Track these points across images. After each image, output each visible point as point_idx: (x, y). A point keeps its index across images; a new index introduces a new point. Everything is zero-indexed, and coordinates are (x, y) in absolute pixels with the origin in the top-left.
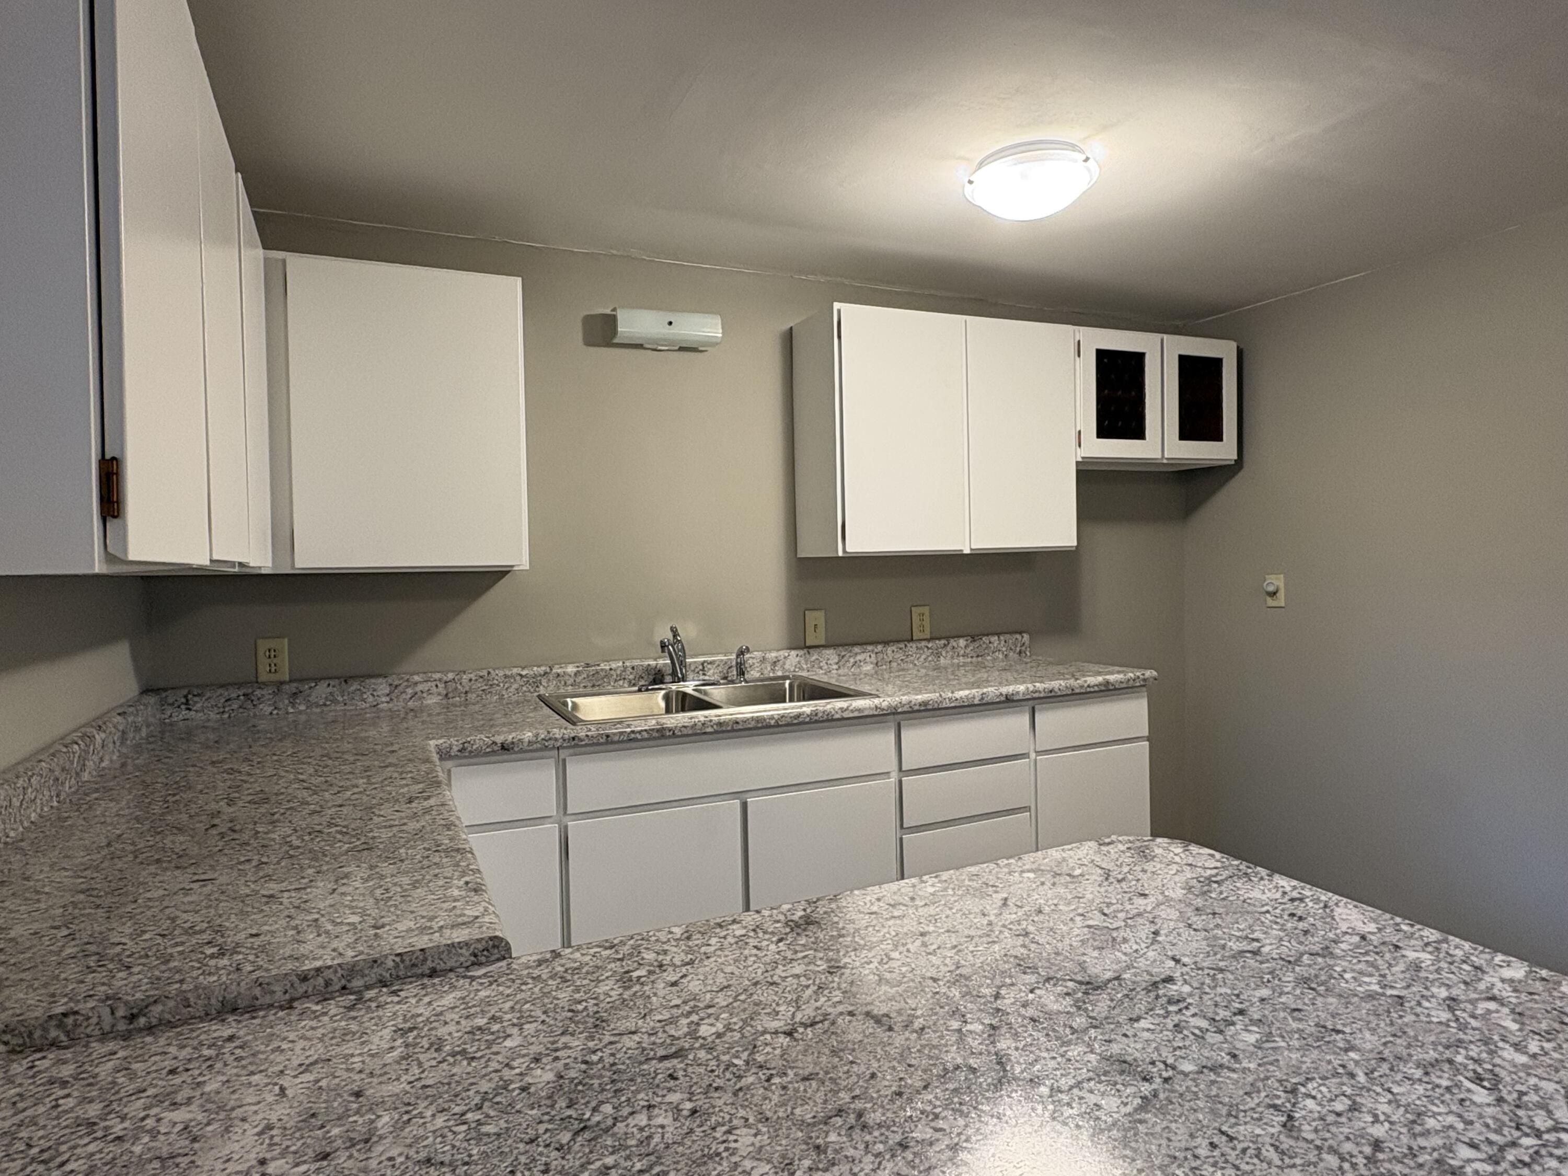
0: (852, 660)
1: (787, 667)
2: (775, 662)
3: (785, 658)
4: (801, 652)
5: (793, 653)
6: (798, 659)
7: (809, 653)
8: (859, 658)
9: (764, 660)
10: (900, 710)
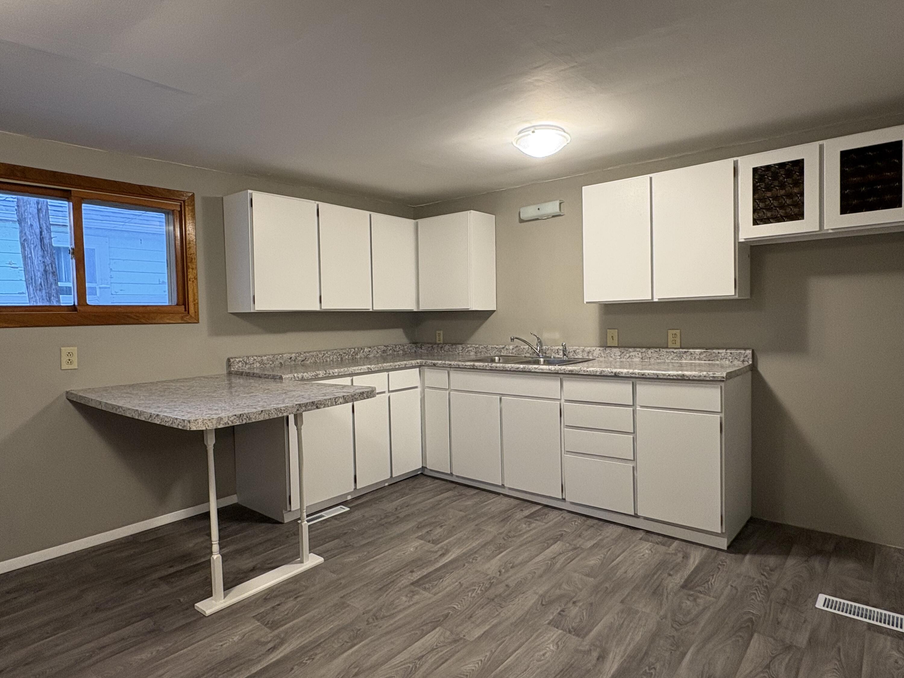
0: (628, 355)
1: (594, 355)
2: (589, 352)
3: (593, 350)
4: (601, 349)
5: (598, 348)
6: (600, 352)
7: (605, 349)
8: (631, 354)
9: (583, 351)
10: (560, 372)
